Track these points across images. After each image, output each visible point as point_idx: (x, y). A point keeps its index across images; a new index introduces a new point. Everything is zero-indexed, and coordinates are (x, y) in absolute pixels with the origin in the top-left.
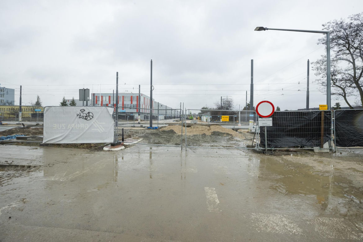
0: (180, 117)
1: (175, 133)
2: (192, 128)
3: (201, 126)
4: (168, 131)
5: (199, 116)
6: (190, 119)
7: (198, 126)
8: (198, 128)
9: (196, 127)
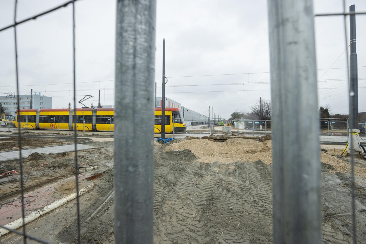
0: (209, 123)
1: (194, 157)
2: (229, 143)
3: (246, 140)
4: (180, 152)
5: (231, 122)
6: (221, 125)
7: (240, 140)
8: (240, 143)
9: (236, 142)
